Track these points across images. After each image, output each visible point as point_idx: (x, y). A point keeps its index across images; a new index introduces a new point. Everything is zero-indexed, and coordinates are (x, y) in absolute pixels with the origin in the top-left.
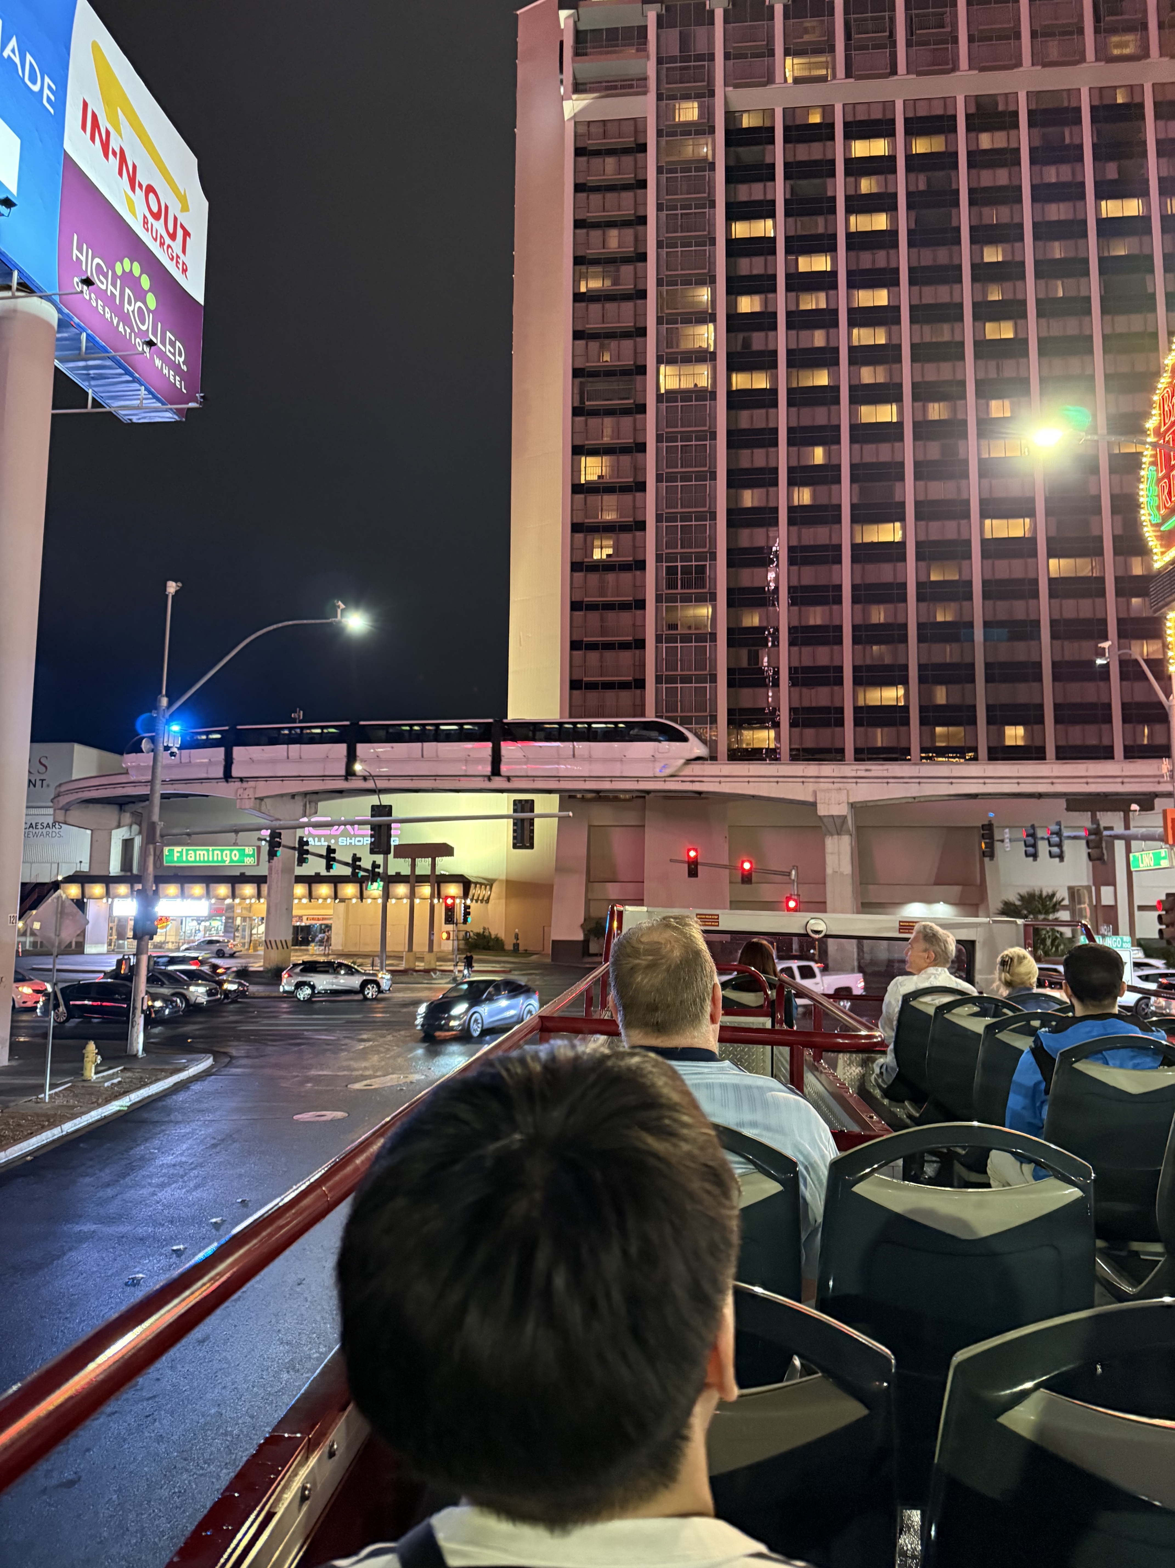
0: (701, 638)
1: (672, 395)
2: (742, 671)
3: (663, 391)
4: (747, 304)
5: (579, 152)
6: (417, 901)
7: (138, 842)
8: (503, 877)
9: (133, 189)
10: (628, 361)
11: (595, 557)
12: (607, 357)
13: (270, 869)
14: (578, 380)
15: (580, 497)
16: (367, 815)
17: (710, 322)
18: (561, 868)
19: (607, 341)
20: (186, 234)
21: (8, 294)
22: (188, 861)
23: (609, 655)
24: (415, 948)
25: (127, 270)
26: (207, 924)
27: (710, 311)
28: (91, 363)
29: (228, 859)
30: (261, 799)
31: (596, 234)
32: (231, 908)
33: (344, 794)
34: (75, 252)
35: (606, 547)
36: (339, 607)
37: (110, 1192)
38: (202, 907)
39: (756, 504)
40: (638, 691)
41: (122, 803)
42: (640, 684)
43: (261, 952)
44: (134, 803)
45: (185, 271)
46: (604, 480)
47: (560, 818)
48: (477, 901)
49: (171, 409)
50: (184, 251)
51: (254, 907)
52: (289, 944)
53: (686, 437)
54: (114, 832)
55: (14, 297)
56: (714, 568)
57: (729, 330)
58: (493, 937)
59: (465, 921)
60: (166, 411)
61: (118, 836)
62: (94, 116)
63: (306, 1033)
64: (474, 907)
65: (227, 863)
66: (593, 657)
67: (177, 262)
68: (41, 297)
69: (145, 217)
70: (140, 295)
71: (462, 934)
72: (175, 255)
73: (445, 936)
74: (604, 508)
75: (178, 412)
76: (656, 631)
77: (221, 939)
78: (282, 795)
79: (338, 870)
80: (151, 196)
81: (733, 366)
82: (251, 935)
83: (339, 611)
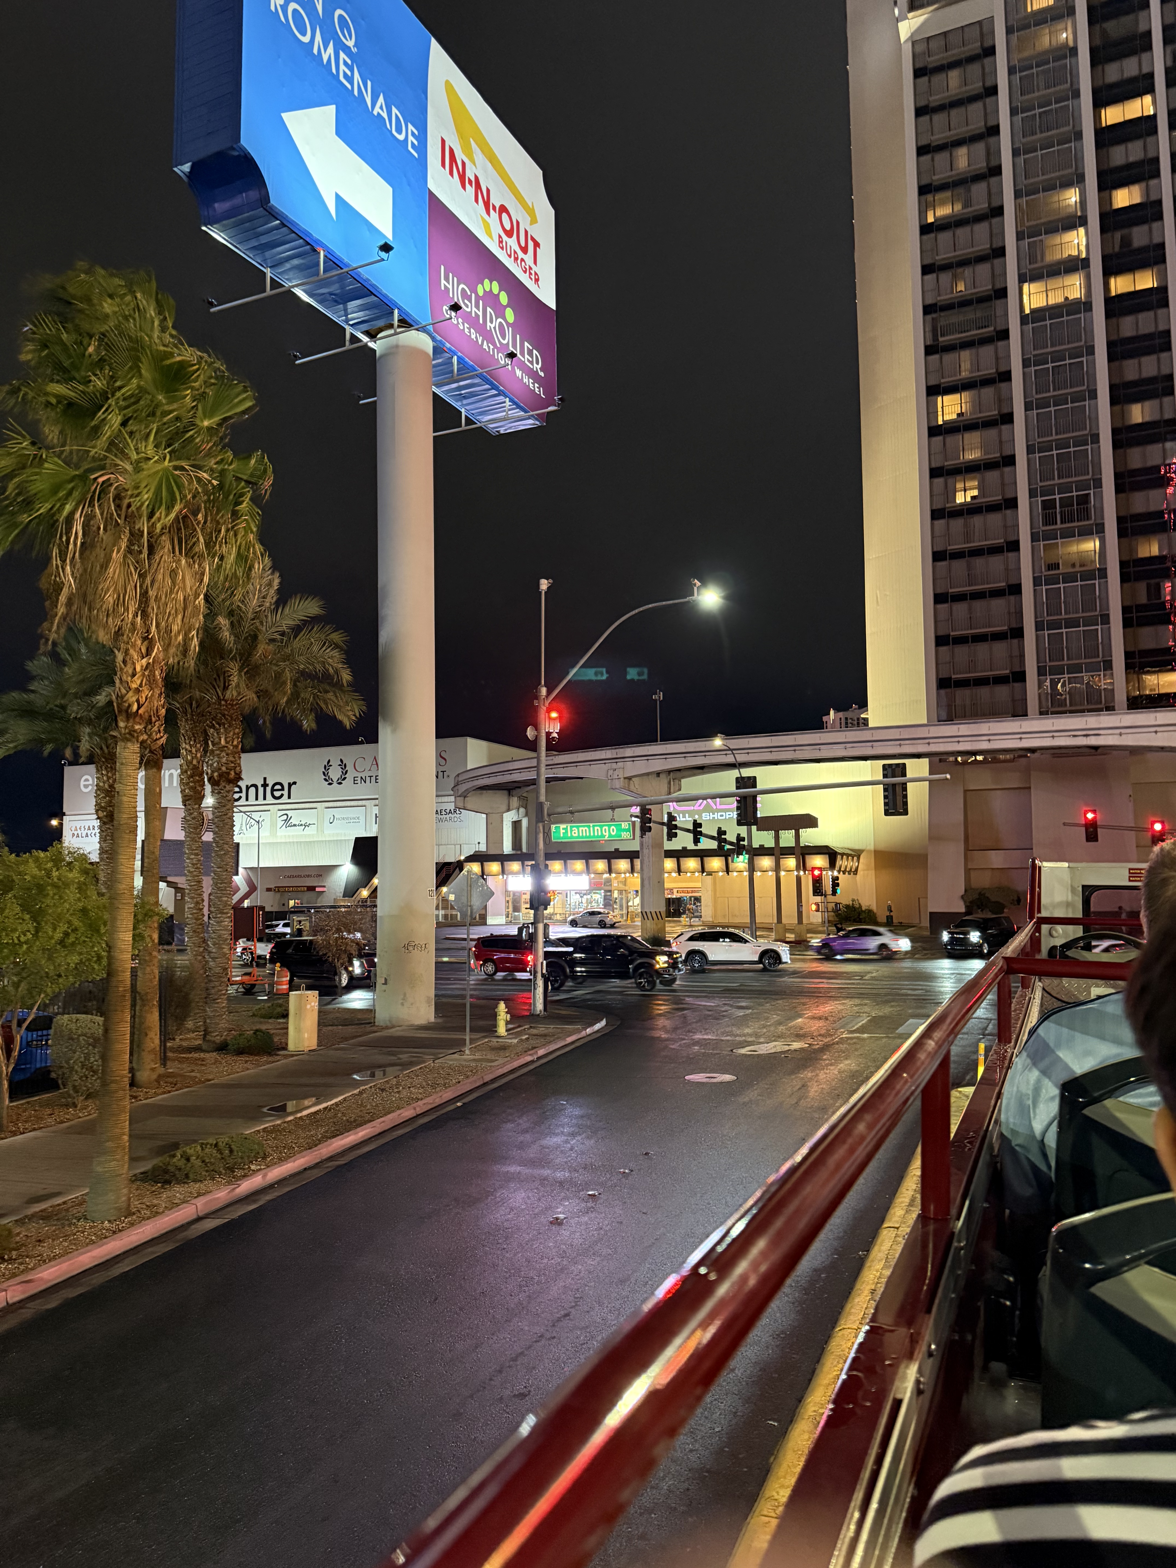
0: (1089, 575)
1: (1038, 314)
2: (1140, 608)
3: (1027, 311)
4: (1123, 198)
5: (918, 73)
6: (782, 873)
7: (525, 823)
8: (871, 847)
9: (488, 213)
10: (985, 287)
11: (958, 501)
12: (961, 287)
13: (642, 845)
14: (929, 317)
15: (938, 439)
16: (732, 788)
17: (1080, 226)
18: (935, 833)
19: (960, 270)
20: (537, 245)
21: (391, 331)
22: (572, 837)
23: (978, 604)
24: (784, 920)
25: (488, 289)
26: (589, 897)
27: (1079, 214)
28: (462, 383)
29: (607, 834)
30: (629, 778)
31: (941, 158)
32: (608, 881)
33: (705, 770)
34: (443, 282)
35: (970, 489)
36: (695, 585)
37: (528, 1137)
38: (582, 882)
39: (1147, 419)
40: (1015, 641)
41: (510, 788)
42: (1018, 633)
43: (638, 922)
44: (520, 787)
45: (537, 280)
46: (964, 418)
47: (930, 781)
48: (844, 873)
49: (532, 416)
50: (535, 263)
51: (628, 881)
52: (664, 915)
53: (1058, 357)
54: (505, 815)
55: (396, 334)
56: (1100, 497)
57: (1103, 230)
58: (863, 909)
59: (834, 893)
60: (529, 418)
61: (509, 818)
62: (451, 150)
63: (687, 999)
64: (843, 879)
65: (606, 838)
66: (960, 609)
67: (530, 274)
68: (417, 330)
69: (500, 237)
70: (500, 311)
71: (831, 906)
72: (527, 267)
73: (814, 907)
74: (966, 447)
75: (539, 417)
76: (1034, 573)
77: (602, 911)
78: (648, 774)
79: (706, 844)
80: (504, 215)
81: (1111, 269)
82: (628, 907)
83: (695, 589)
